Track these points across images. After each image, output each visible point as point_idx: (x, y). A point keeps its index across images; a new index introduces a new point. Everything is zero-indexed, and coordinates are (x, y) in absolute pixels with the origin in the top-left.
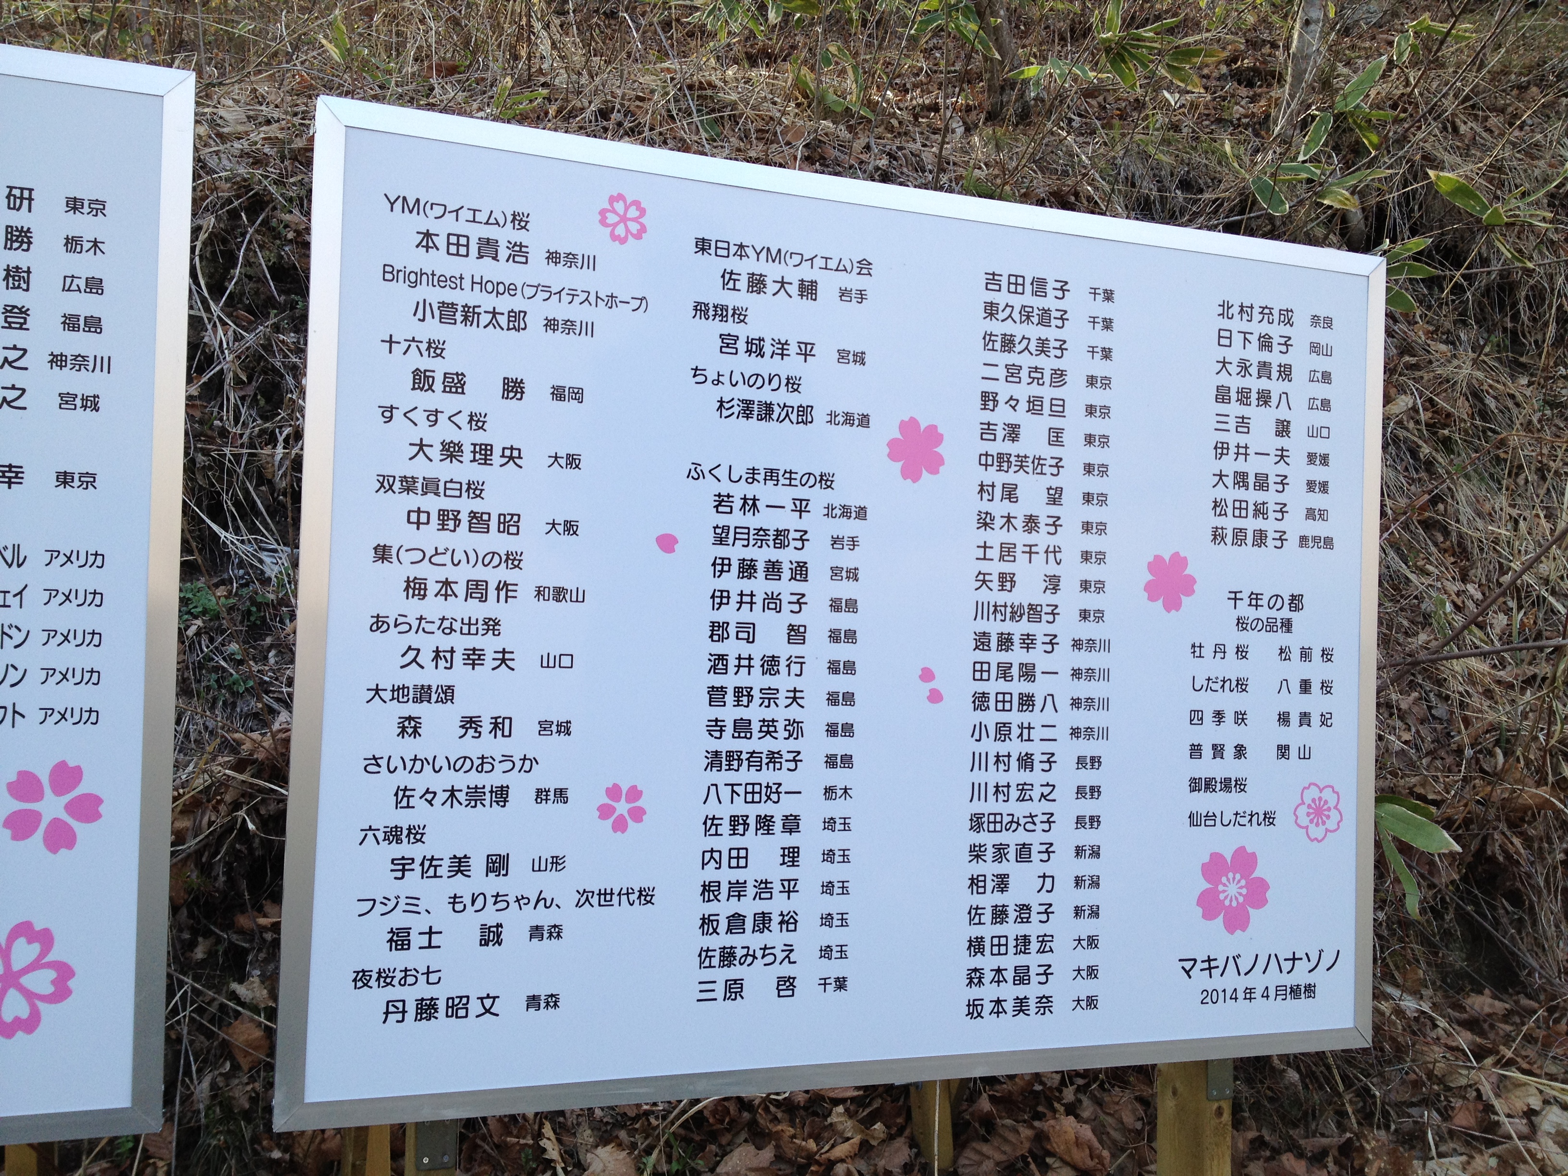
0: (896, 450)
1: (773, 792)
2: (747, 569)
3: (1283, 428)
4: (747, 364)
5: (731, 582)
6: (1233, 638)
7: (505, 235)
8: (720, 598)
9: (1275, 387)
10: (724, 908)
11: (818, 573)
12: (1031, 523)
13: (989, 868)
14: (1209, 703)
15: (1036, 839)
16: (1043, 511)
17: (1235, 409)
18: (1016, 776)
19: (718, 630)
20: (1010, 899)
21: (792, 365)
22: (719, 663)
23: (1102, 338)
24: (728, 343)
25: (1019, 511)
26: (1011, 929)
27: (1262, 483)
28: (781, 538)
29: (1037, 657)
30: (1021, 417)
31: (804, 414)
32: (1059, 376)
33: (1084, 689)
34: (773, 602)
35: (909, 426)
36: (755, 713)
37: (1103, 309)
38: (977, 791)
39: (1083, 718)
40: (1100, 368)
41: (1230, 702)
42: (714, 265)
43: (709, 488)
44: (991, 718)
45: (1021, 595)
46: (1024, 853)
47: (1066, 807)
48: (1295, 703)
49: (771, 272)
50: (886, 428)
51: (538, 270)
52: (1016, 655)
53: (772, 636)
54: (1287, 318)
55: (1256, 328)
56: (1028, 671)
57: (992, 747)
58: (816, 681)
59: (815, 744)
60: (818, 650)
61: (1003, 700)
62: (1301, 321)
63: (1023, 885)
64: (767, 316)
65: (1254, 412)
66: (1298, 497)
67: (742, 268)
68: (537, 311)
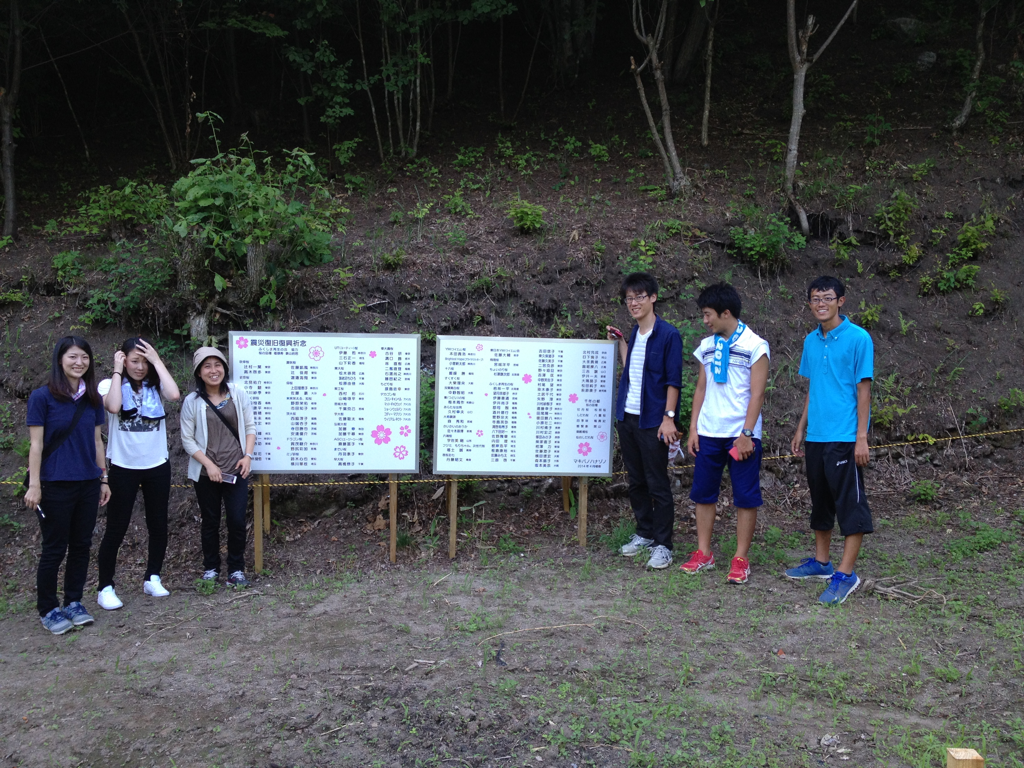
0: (523, 379)
1: (503, 432)
2: (499, 398)
3: (596, 372)
4: (498, 367)
5: (496, 400)
6: (585, 407)
7: (462, 352)
8: (495, 403)
9: (594, 364)
10: (495, 448)
11: (510, 398)
12: (547, 389)
13: (539, 444)
14: (580, 418)
15: (548, 440)
16: (550, 388)
17: (586, 369)
18: (544, 430)
19: (494, 407)
20: (543, 449)
21: (506, 367)
22: (494, 412)
23: (561, 359)
24: (496, 364)
25: (545, 388)
26: (543, 454)
27: (592, 381)
28: (504, 393)
29: (548, 411)
30: (546, 372)
31: (508, 374)
32: (553, 366)
33: (557, 416)
34: (503, 403)
35: (526, 375)
36: (500, 420)
37: (561, 354)
38: (537, 432)
39: (557, 421)
40: (560, 364)
41: (585, 418)
42: (493, 353)
43: (493, 386)
44: (540, 421)
45: (546, 401)
46: (546, 442)
47: (553, 435)
48: (598, 418)
49: (503, 353)
50: (522, 376)
51: (467, 356)
52: (545, 411)
53: (503, 408)
54: (597, 352)
55: (591, 355)
56: (547, 413)
57: (540, 425)
58: (510, 415)
59: (510, 425)
60: (510, 410)
61: (542, 418)
62: (600, 353)
63: (545, 447)
64: (502, 360)
65: (590, 369)
66: (599, 383)
67: (498, 353)
68: (467, 362)
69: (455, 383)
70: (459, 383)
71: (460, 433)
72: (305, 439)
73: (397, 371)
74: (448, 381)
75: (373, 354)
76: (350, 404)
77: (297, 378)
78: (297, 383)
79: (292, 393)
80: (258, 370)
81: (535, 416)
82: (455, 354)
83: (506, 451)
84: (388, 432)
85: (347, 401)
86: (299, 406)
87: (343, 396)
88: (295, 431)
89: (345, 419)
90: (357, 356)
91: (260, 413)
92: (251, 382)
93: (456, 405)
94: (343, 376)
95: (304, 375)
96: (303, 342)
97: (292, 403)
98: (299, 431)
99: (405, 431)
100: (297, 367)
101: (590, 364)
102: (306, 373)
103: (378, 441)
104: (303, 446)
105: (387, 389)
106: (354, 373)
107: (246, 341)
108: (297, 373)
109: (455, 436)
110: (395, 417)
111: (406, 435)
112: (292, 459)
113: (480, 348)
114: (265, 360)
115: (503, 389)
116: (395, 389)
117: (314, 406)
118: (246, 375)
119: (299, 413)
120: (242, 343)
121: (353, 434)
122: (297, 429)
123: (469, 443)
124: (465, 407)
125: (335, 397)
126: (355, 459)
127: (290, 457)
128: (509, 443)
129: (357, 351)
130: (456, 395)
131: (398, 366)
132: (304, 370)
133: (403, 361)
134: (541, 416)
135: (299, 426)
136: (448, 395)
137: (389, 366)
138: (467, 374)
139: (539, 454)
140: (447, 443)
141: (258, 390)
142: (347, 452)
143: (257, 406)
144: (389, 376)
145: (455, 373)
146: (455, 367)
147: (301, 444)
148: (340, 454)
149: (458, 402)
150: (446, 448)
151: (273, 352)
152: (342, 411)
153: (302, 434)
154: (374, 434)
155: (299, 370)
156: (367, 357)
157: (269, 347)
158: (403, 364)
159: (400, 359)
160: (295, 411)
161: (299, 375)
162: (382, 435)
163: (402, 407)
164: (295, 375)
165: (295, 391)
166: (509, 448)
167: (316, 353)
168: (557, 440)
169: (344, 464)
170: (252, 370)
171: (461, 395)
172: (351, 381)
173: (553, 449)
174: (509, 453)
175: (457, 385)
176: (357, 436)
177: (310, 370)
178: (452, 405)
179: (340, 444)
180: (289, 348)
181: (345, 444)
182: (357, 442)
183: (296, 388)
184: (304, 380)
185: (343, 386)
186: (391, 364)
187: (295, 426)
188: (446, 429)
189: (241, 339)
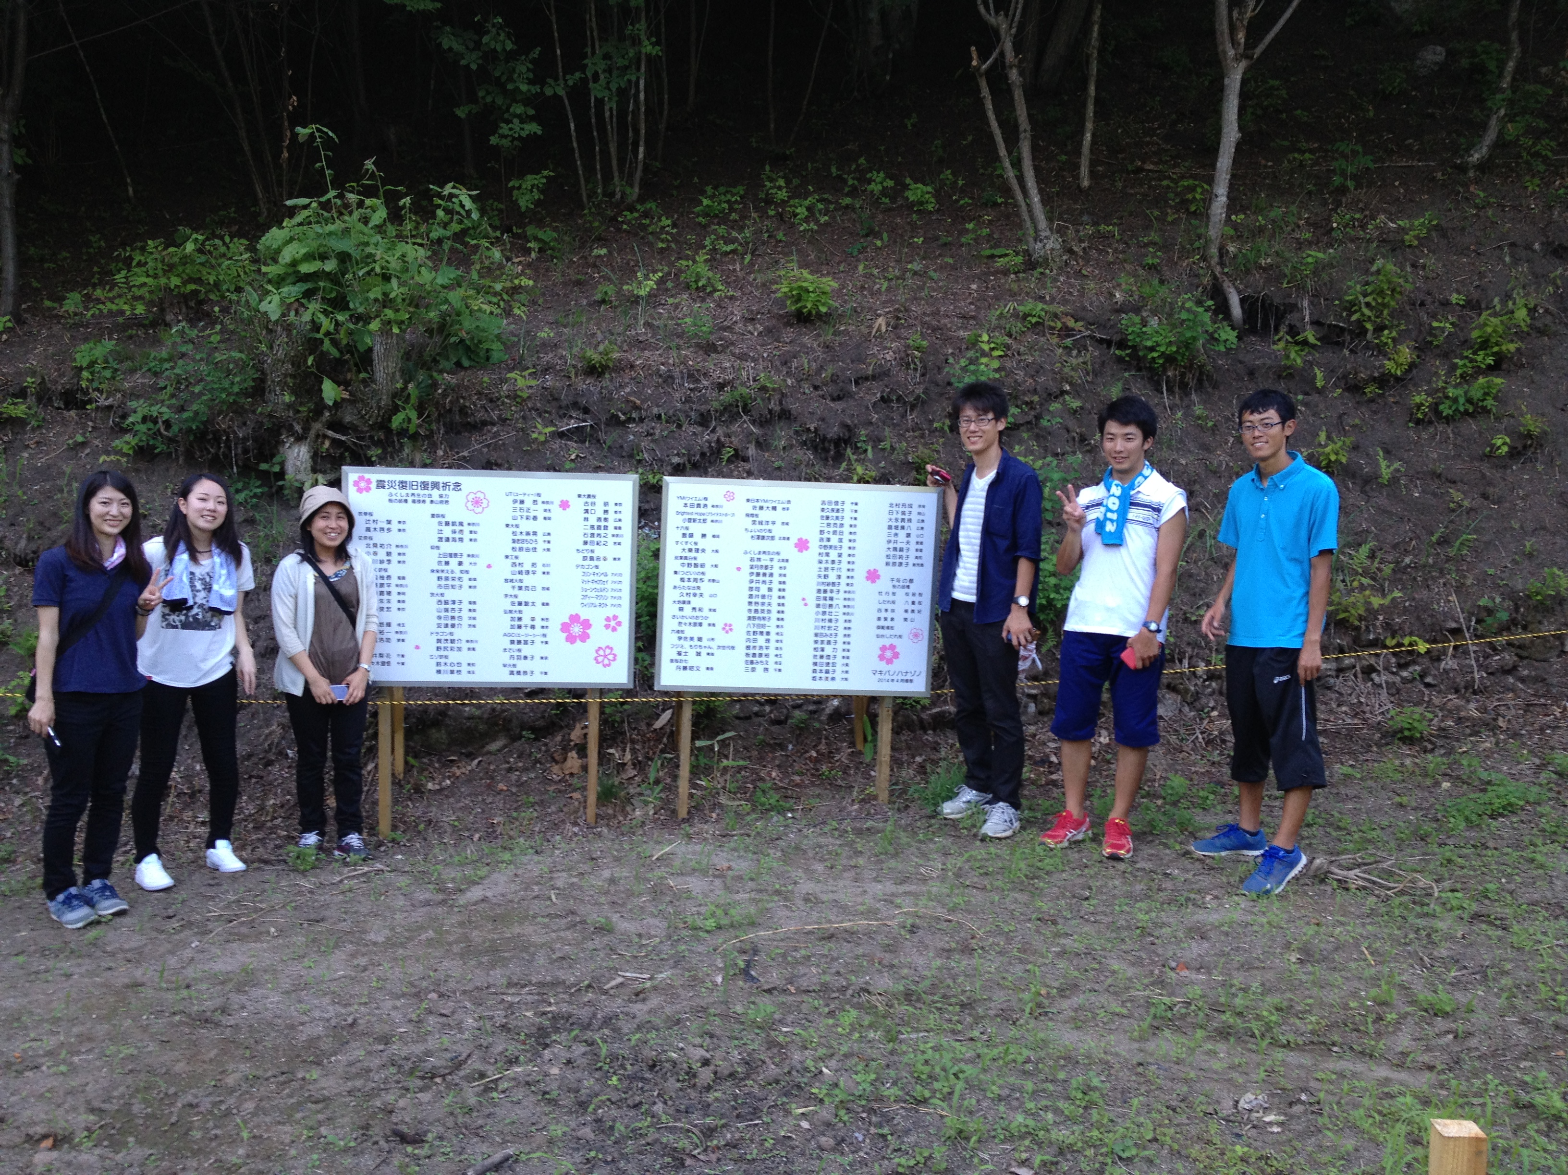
0: (796, 545)
1: (764, 626)
2: (758, 574)
3: (908, 535)
4: (758, 527)
5: (754, 578)
6: (891, 590)
7: (702, 503)
8: (751, 581)
9: (906, 524)
10: (751, 652)
11: (776, 575)
12: (833, 562)
13: (819, 646)
14: (883, 607)
15: (832, 639)
16: (837, 559)
17: (893, 531)
18: (827, 624)
19: (751, 589)
20: (825, 653)
22: (751, 596)
23: (854, 515)
24: (754, 522)
25: (830, 559)
26: (825, 660)
27: (901, 550)
28: (766, 567)
29: (834, 595)
30: (831, 536)
31: (773, 538)
32: (842, 525)
33: (847, 603)
34: (764, 582)
35: (800, 540)
36: (760, 608)
37: (854, 507)
38: (816, 627)
39: (846, 610)
40: (853, 522)
41: (890, 607)
42: (751, 504)
43: (749, 556)
44: (821, 610)
45: (830, 580)
46: (829, 643)
47: (841, 632)
48: (910, 607)
49: (765, 505)
50: (794, 540)
51: (710, 509)
52: (828, 595)
53: (764, 590)
54: (911, 506)
55: (901, 509)
56: (831, 599)
57: (821, 617)
58: (775, 601)
59: (774, 615)
60: (775, 593)
61: (824, 606)
62: (915, 507)
63: (828, 650)
64: (764, 515)
65: (899, 532)
66: (913, 553)
67: (758, 505)
68: (709, 518)
69: (690, 550)
70: (697, 550)
71: (698, 628)
72: (458, 633)
73: (602, 532)
74: (680, 547)
75: (565, 505)
76: (528, 580)
77: (448, 539)
78: (447, 547)
79: (440, 563)
80: (386, 526)
81: (812, 602)
82: (692, 505)
83: (767, 655)
84: (587, 624)
85: (523, 577)
86: (450, 582)
87: (518, 569)
88: (443, 622)
89: (520, 604)
90: (540, 507)
91: (389, 593)
92: (375, 545)
93: (692, 584)
94: (519, 537)
95: (458, 536)
96: (457, 485)
97: (439, 578)
98: (450, 622)
99: (613, 623)
100: (447, 524)
101: (900, 524)
102: (461, 532)
103: (571, 639)
104: (455, 645)
105: (585, 558)
106: (535, 533)
107: (369, 481)
108: (447, 532)
109: (690, 631)
110: (597, 602)
111: (614, 629)
112: (438, 664)
113: (730, 496)
114: (398, 512)
115: (765, 560)
116: (598, 558)
117: (473, 583)
118: (368, 534)
119: (450, 595)
120: (363, 484)
121: (533, 627)
122: (446, 618)
123: (711, 644)
124: (706, 588)
125: (505, 569)
126: (536, 666)
127: (434, 661)
128: (773, 644)
129: (540, 500)
130: (692, 569)
131: (603, 524)
132: (458, 528)
133: (611, 516)
134: (822, 602)
135: (450, 614)
136: (679, 569)
137: (589, 523)
138: (709, 536)
139: (818, 660)
140: (676, 642)
141: (386, 558)
142: (522, 654)
143: (385, 581)
144: (589, 539)
145: (691, 536)
146: (691, 525)
147: (453, 641)
148: (512, 657)
149: (695, 580)
150: (675, 651)
151: (410, 499)
152: (516, 592)
153: (453, 626)
154: (565, 627)
155: (451, 528)
156: (555, 508)
157: (404, 492)
158: (611, 520)
159: (606, 512)
160: (442, 591)
161: (451, 536)
162: (576, 629)
163: (609, 586)
164: (444, 536)
165: (443, 560)
166: (772, 652)
167: (477, 502)
168: (847, 639)
169: (519, 673)
170: (378, 526)
171: (700, 570)
172: (531, 546)
173: (840, 654)
174: (772, 659)
175: (693, 554)
176: (538, 631)
177: (466, 529)
178: (686, 584)
179: (512, 642)
180: (435, 493)
181: (519, 642)
182: (538, 640)
183: (445, 555)
184: (458, 543)
185: (517, 553)
186: (593, 521)
187: (443, 614)
188: (677, 621)
189: (361, 478)
